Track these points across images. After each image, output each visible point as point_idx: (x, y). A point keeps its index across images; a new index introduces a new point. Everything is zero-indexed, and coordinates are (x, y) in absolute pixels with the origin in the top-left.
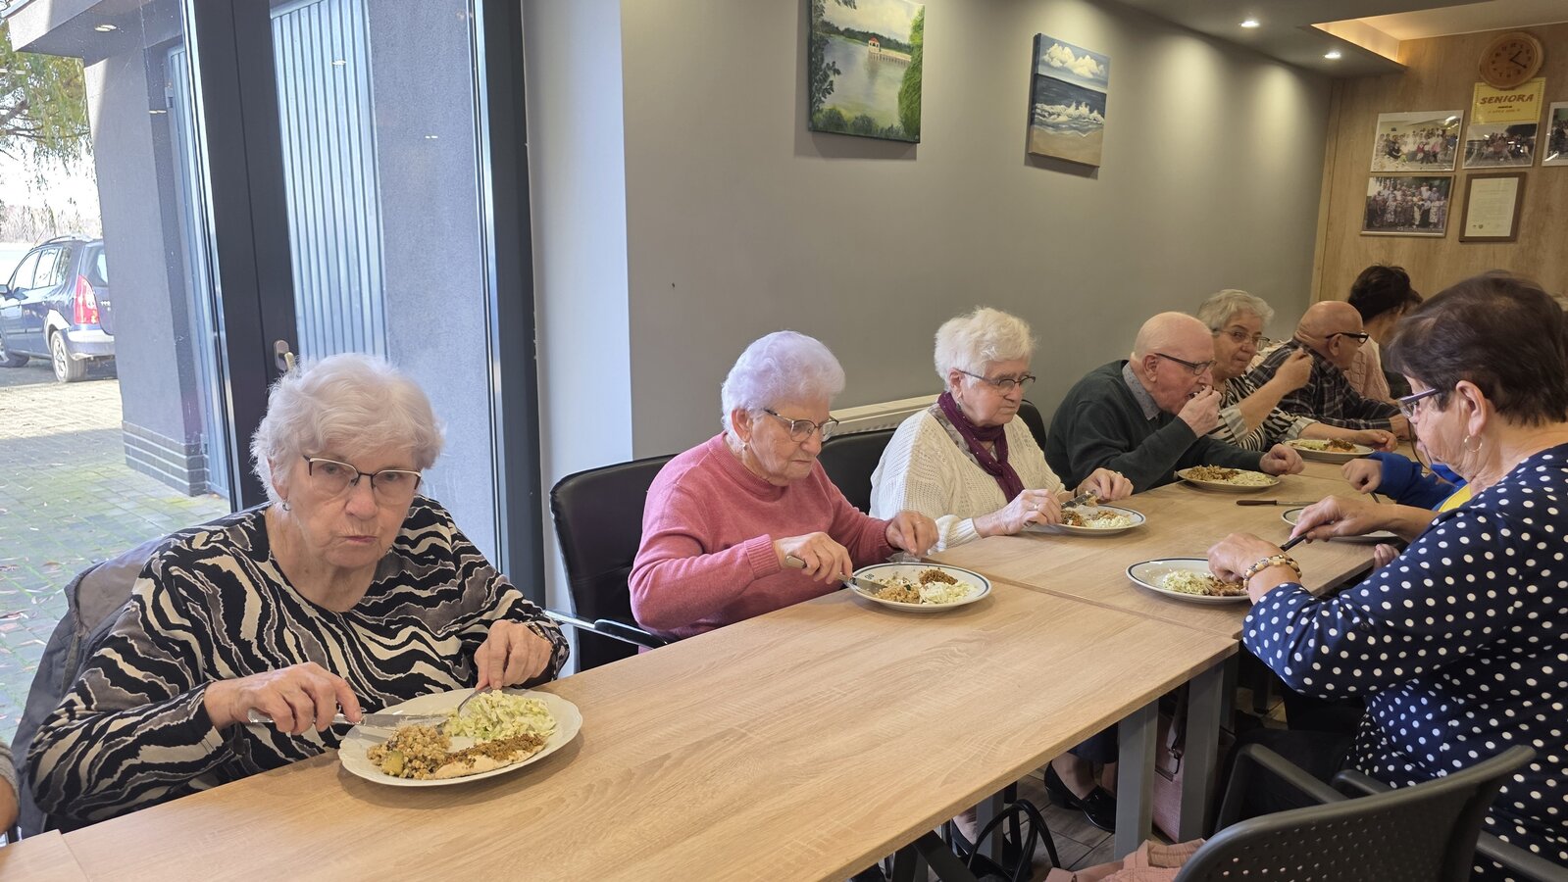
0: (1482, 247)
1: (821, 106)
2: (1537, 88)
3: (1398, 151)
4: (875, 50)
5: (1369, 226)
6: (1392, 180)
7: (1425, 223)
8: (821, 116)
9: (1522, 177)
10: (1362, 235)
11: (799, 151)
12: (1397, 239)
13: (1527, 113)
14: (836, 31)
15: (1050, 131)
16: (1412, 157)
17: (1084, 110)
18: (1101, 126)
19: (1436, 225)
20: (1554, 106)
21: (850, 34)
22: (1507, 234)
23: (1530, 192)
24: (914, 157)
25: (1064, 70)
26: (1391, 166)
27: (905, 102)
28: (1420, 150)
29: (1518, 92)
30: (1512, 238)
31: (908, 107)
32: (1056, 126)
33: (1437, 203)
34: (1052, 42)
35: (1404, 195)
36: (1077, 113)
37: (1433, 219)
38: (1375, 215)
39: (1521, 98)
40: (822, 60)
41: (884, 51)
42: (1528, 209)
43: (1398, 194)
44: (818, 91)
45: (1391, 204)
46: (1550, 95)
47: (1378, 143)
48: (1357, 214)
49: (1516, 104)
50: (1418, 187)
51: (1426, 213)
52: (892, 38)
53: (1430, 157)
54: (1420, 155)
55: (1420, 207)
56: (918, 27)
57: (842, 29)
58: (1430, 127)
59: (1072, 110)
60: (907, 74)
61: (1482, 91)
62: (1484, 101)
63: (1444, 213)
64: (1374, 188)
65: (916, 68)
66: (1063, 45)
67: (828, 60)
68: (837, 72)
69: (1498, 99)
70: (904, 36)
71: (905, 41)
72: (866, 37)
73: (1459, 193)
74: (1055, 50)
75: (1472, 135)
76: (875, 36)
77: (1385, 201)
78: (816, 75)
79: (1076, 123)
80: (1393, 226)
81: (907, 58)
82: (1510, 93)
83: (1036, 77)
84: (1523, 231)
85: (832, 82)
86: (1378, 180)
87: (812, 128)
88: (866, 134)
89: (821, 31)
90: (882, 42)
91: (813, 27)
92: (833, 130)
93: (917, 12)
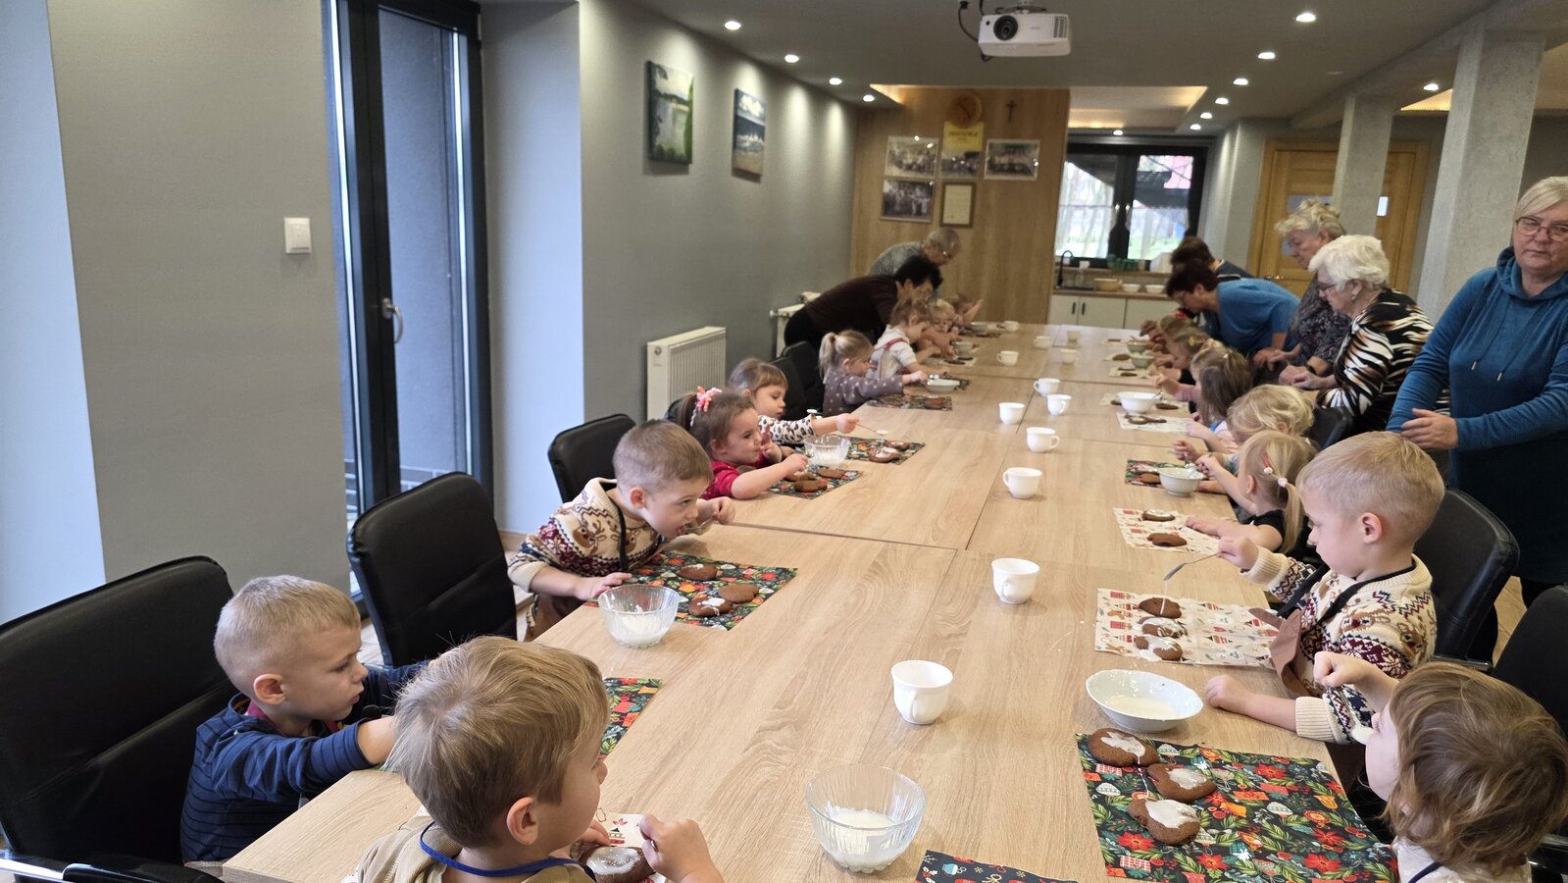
1: (655, 143)
2: (979, 128)
3: (901, 162)
4: (674, 105)
5: (886, 214)
6: (902, 183)
7: (919, 213)
8: (654, 149)
9: (974, 185)
10: (882, 220)
11: (644, 172)
12: (902, 224)
13: (974, 144)
14: (660, 95)
15: (742, 152)
16: (909, 168)
17: (756, 138)
18: (762, 148)
19: (926, 214)
20: (989, 141)
21: (666, 96)
22: (967, 222)
23: (978, 197)
24: (690, 172)
25: (746, 111)
27: (686, 137)
28: (914, 163)
29: (969, 130)
30: (970, 226)
31: (687, 140)
32: (745, 149)
33: (926, 200)
34: (743, 94)
35: (906, 193)
36: (754, 140)
37: (924, 210)
38: (888, 206)
39: (970, 134)
40: (655, 113)
41: (678, 106)
42: (977, 207)
43: (902, 192)
44: (653, 132)
45: (898, 199)
46: (987, 134)
47: (889, 157)
48: (877, 206)
49: (968, 138)
50: (914, 189)
51: (919, 207)
52: (681, 97)
53: (920, 169)
54: (915, 167)
55: (915, 202)
56: (691, 90)
57: (663, 93)
58: (920, 148)
59: (751, 138)
60: (687, 120)
61: (949, 128)
62: (950, 134)
63: (930, 207)
64: (887, 187)
65: (690, 115)
66: (747, 95)
67: (657, 113)
68: (661, 121)
69: (958, 134)
70: (685, 96)
71: (686, 98)
72: (671, 97)
73: (938, 193)
74: (744, 99)
75: (944, 156)
76: (675, 97)
77: (894, 196)
78: (652, 123)
79: (755, 147)
80: (899, 214)
81: (685, 108)
82: (965, 131)
83: (737, 118)
84: (976, 220)
85: (658, 127)
86: (889, 181)
87: (650, 157)
88: (671, 160)
89: (654, 95)
90: (678, 100)
91: (650, 93)
92: (658, 156)
93: (690, 78)
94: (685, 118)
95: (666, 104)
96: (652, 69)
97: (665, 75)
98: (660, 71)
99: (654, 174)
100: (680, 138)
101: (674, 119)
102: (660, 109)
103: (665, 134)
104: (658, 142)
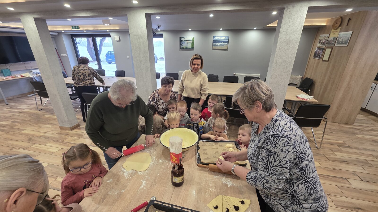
0: (324, 62)
2: (339, 29)
3: (320, 42)
5: (314, 57)
6: (319, 48)
7: (319, 57)
9: (332, 48)
11: (180, 51)
12: (316, 59)
13: (336, 35)
14: (183, 41)
15: (216, 46)
16: (321, 44)
18: (227, 45)
19: (321, 57)
20: (340, 34)
21: (184, 41)
22: (327, 60)
23: (332, 52)
24: (194, 50)
25: (218, 39)
26: (319, 45)
28: (323, 42)
29: (337, 30)
30: (328, 61)
31: (192, 46)
32: (217, 46)
33: (322, 53)
35: (319, 51)
36: (222, 44)
37: (320, 56)
38: (315, 55)
39: (336, 32)
42: (331, 55)
43: (318, 50)
45: (317, 52)
46: (340, 31)
47: (318, 41)
48: (313, 54)
50: (321, 50)
52: (190, 40)
53: (323, 44)
55: (320, 54)
56: (193, 39)
58: (325, 37)
59: (220, 43)
61: (333, 30)
62: (333, 32)
63: (322, 55)
66: (218, 37)
72: (186, 41)
73: (324, 51)
74: (216, 37)
75: (329, 39)
78: (181, 45)
79: (220, 45)
80: (316, 57)
81: (192, 42)
83: (213, 41)
84: (329, 59)
86: (317, 48)
87: (181, 49)
88: (187, 49)
89: (181, 41)
90: (188, 41)
91: (180, 41)
92: (183, 49)
93: (193, 37)
94: (191, 43)
95: (185, 42)
96: (181, 38)
97: (184, 38)
98: (182, 37)
99: (183, 51)
100: (189, 46)
101: (187, 43)
102: (183, 43)
103: (184, 46)
104: (182, 47)
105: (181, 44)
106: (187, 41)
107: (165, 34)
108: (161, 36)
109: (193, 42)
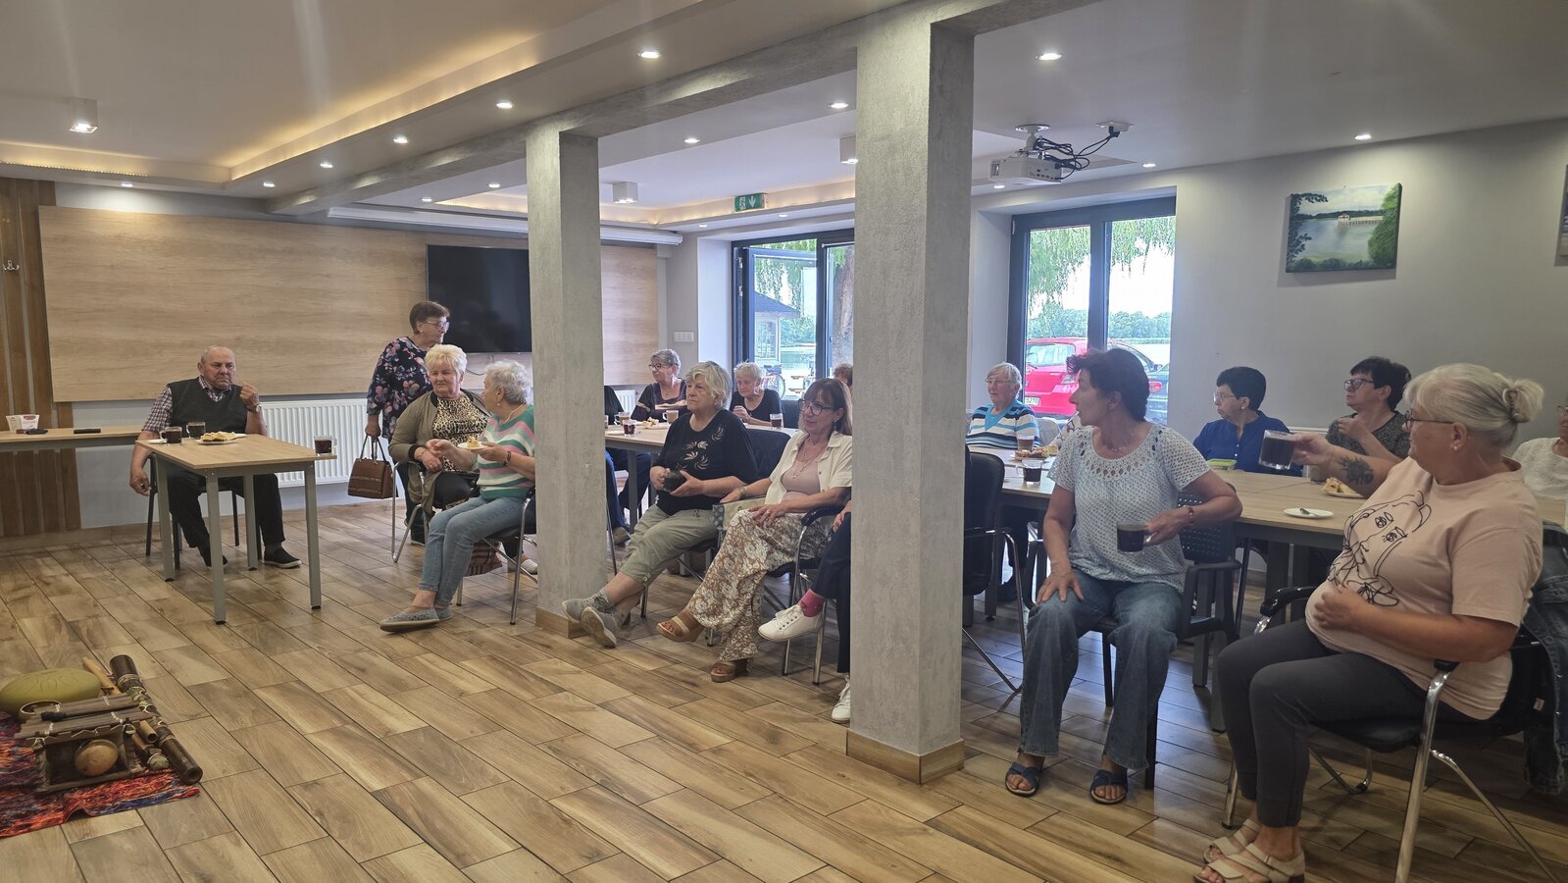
1: (1293, 259)
4: (1347, 220)
8: (1293, 264)
14: (1311, 217)
21: (1321, 216)
24: (1394, 277)
27: (1376, 246)
31: (1379, 247)
40: (1296, 235)
41: (1353, 219)
44: (1292, 251)
52: (1362, 210)
56: (1392, 197)
57: (1314, 215)
60: (1377, 228)
65: (1389, 223)
67: (1301, 233)
68: (1310, 239)
71: (1374, 208)
72: (1336, 215)
76: (1345, 212)
78: (1293, 243)
81: (1380, 218)
85: (1303, 245)
87: (1288, 270)
88: (1335, 268)
89: (1296, 220)
90: (1352, 214)
91: (1292, 219)
92: (1301, 269)
93: (1389, 187)
94: (1373, 228)
95: (1324, 222)
96: (1295, 199)
97: (1322, 198)
98: (1310, 197)
99: (1304, 284)
100: (1358, 245)
101: (1342, 231)
102: (1308, 229)
103: (1319, 247)
104: (1299, 257)
105: (1289, 243)
106: (1341, 220)
107: (1188, 192)
108: (1165, 205)
109: (1386, 223)
